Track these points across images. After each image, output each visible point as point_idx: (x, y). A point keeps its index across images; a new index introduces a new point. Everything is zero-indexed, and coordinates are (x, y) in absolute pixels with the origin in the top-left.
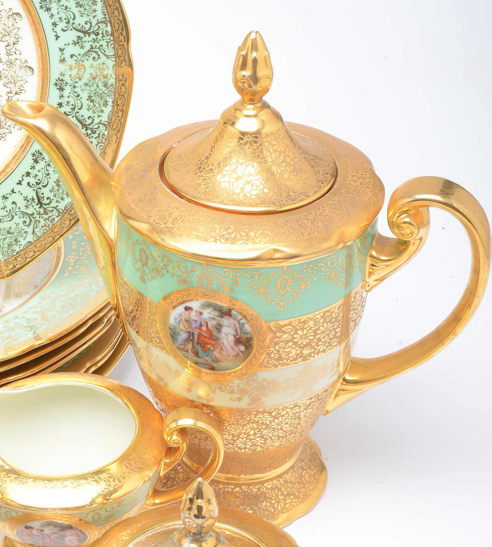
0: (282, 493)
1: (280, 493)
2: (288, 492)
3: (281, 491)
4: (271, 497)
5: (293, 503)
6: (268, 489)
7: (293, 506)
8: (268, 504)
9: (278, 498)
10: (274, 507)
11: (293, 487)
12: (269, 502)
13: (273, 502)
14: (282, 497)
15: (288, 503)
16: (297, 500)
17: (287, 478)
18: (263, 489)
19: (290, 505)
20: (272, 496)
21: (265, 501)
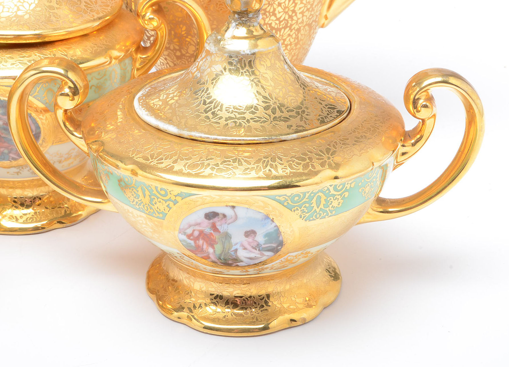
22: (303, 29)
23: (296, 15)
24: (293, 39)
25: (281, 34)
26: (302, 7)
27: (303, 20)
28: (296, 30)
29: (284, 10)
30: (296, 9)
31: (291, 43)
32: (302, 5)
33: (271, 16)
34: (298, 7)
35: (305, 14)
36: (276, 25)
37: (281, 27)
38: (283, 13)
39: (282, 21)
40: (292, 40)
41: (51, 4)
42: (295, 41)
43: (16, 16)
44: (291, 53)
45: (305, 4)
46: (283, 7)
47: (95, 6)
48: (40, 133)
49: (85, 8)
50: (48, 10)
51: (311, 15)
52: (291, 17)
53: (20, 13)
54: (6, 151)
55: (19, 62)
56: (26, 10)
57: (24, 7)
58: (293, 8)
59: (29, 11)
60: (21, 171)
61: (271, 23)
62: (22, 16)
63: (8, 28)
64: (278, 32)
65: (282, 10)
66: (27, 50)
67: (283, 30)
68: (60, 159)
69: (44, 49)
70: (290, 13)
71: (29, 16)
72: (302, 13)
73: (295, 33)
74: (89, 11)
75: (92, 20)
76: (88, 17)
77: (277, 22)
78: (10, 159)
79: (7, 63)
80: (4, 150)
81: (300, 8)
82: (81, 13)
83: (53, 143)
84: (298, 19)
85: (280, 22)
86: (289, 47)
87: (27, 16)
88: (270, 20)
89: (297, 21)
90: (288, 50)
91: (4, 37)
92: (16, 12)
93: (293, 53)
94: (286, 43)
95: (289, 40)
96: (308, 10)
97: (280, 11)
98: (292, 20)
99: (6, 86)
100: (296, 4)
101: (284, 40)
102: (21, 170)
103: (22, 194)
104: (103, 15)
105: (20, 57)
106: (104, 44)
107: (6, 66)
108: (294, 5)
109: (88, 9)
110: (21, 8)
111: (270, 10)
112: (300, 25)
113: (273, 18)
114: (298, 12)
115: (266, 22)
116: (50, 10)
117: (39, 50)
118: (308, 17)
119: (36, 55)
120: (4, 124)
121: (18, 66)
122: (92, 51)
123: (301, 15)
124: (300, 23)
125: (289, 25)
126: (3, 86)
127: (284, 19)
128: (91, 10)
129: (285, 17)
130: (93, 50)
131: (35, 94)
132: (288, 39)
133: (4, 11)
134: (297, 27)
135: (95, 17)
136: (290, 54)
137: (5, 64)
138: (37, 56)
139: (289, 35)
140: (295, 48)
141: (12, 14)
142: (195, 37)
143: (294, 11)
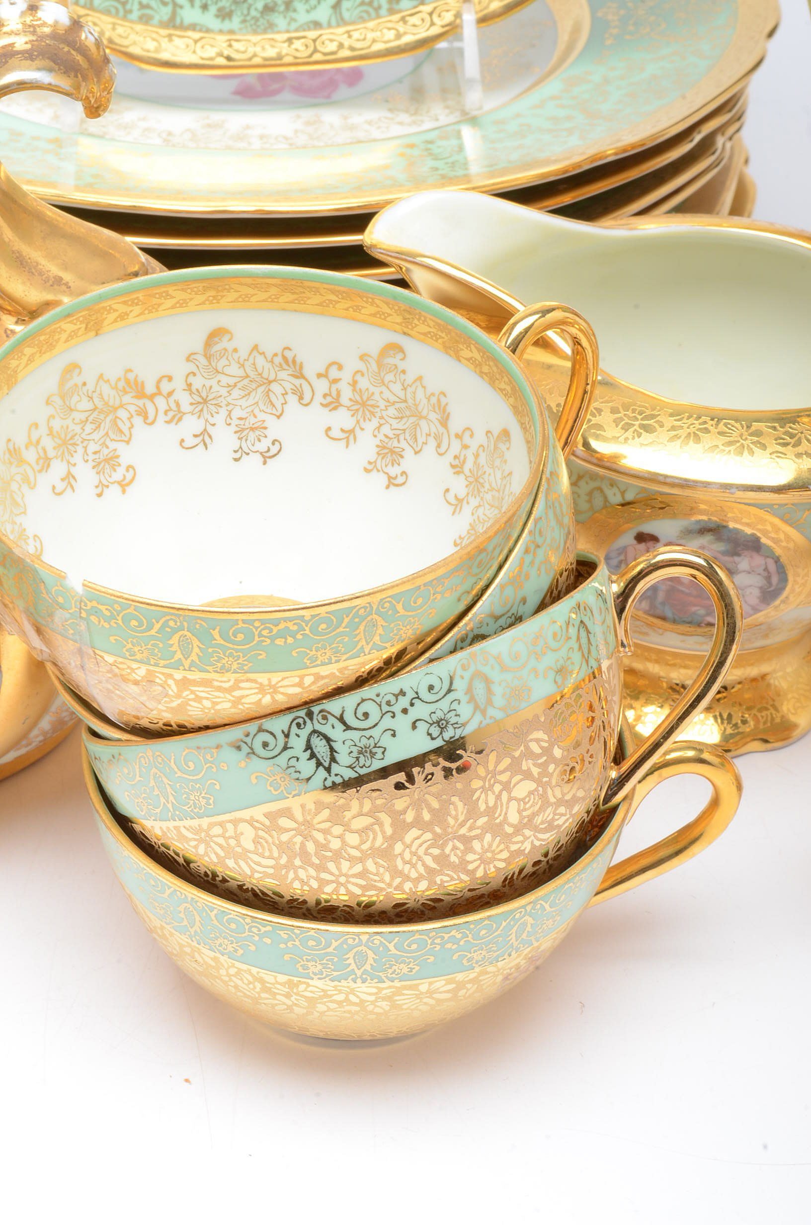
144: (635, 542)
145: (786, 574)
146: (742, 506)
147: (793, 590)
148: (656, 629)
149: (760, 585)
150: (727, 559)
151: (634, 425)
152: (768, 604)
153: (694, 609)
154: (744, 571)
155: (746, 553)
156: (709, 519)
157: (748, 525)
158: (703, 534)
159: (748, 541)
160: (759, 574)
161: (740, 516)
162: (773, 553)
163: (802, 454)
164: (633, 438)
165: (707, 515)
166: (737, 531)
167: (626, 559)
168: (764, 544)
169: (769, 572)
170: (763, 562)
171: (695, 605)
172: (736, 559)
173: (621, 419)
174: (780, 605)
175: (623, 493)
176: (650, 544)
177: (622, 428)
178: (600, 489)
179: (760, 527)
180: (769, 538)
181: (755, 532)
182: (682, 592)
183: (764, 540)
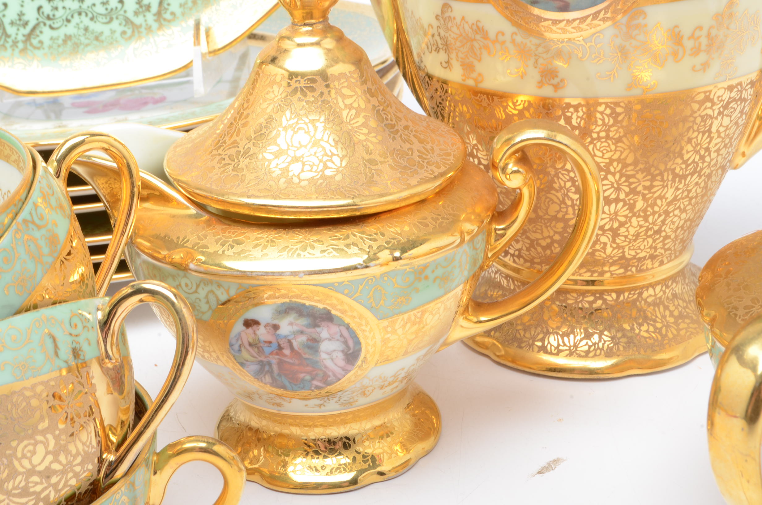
0: (671, 313)
1: (667, 313)
2: (680, 312)
3: (670, 311)
4: (654, 317)
5: (690, 330)
6: (649, 304)
7: (692, 333)
8: (651, 329)
9: (666, 320)
10: (660, 333)
11: (687, 307)
12: (652, 325)
13: (659, 325)
14: (672, 320)
15: (683, 329)
16: (696, 326)
17: (676, 289)
18: (640, 303)
19: (687, 332)
20: (656, 317)
21: (645, 324)
22: (715, 174)
23: (709, 155)
24: (701, 189)
25: (687, 183)
26: (719, 143)
27: (717, 161)
28: (707, 176)
29: (694, 148)
30: (710, 146)
31: (697, 194)
32: (719, 140)
33: (675, 159)
34: (714, 142)
35: (721, 152)
36: (681, 171)
37: (688, 172)
38: (693, 152)
39: (690, 164)
40: (699, 191)
41: (372, 157)
42: (702, 191)
43: (323, 177)
44: (695, 208)
45: (723, 138)
46: (694, 144)
47: (432, 155)
48: (360, 350)
49: (420, 160)
50: (368, 165)
51: (728, 152)
52: (702, 158)
53: (328, 173)
54: (308, 377)
55: (333, 248)
56: (337, 168)
57: (333, 162)
58: (707, 145)
59: (341, 169)
60: (325, 404)
61: (675, 168)
62: (332, 177)
63: (314, 196)
64: (683, 181)
65: (692, 149)
66: (341, 228)
67: (690, 177)
68: (382, 384)
69: (365, 226)
70: (702, 152)
71: (342, 177)
72: (718, 151)
73: (704, 180)
74: (425, 164)
75: (432, 178)
76: (424, 174)
77: (684, 166)
78: (313, 388)
79: (315, 249)
80: (304, 376)
81: (716, 145)
82: (415, 167)
83: (376, 364)
84: (712, 160)
85: (688, 166)
86: (694, 201)
87: (339, 178)
88: (674, 164)
89: (710, 163)
90: (692, 205)
91: (309, 210)
92: (323, 171)
93: (697, 209)
94: (690, 195)
95: (696, 190)
96: (725, 146)
97: (689, 150)
98: (704, 162)
99: (313, 285)
100: (711, 139)
101: (689, 191)
102: (325, 402)
103: (322, 434)
104: (445, 169)
105: (333, 240)
106: (450, 214)
107: (314, 255)
108: (708, 140)
109: (423, 162)
110: (329, 164)
111: (675, 150)
112: (712, 169)
113: (679, 161)
114: (713, 150)
115: (668, 167)
116: (371, 166)
117: (359, 227)
118: (723, 156)
119: (355, 235)
120: (308, 340)
121: (331, 255)
122: (435, 226)
123: (716, 154)
124: (712, 166)
125: (698, 169)
126: (309, 285)
127: (694, 161)
128: (428, 163)
129: (694, 159)
130: (437, 224)
131: (356, 295)
132: (694, 190)
133: (305, 170)
134: (707, 171)
135: (436, 174)
136: (693, 211)
137: (311, 251)
138: (358, 237)
139: (697, 184)
140: (700, 201)
141: (317, 173)
142: (561, 191)
143: (707, 149)
144: (244, 328)
145: (358, 339)
146: (311, 287)
147: (368, 351)
148: (284, 398)
149: (341, 349)
150: (310, 330)
151: (229, 241)
152: (354, 365)
153: (302, 375)
154: (326, 339)
155: (323, 324)
156: (290, 301)
157: (319, 301)
158: (288, 313)
159: (322, 314)
160: (338, 340)
161: (311, 295)
162: (343, 321)
163: (350, 244)
164: (228, 250)
165: (288, 298)
166: (313, 307)
167: (243, 343)
168: (335, 315)
169: (344, 338)
170: (338, 330)
171: (302, 373)
172: (318, 329)
173: (220, 239)
174: (362, 364)
175: (227, 291)
176: (255, 327)
177: (221, 245)
178: (212, 292)
179: (328, 302)
180: (336, 310)
181: (326, 306)
182: (289, 363)
183: (333, 312)
